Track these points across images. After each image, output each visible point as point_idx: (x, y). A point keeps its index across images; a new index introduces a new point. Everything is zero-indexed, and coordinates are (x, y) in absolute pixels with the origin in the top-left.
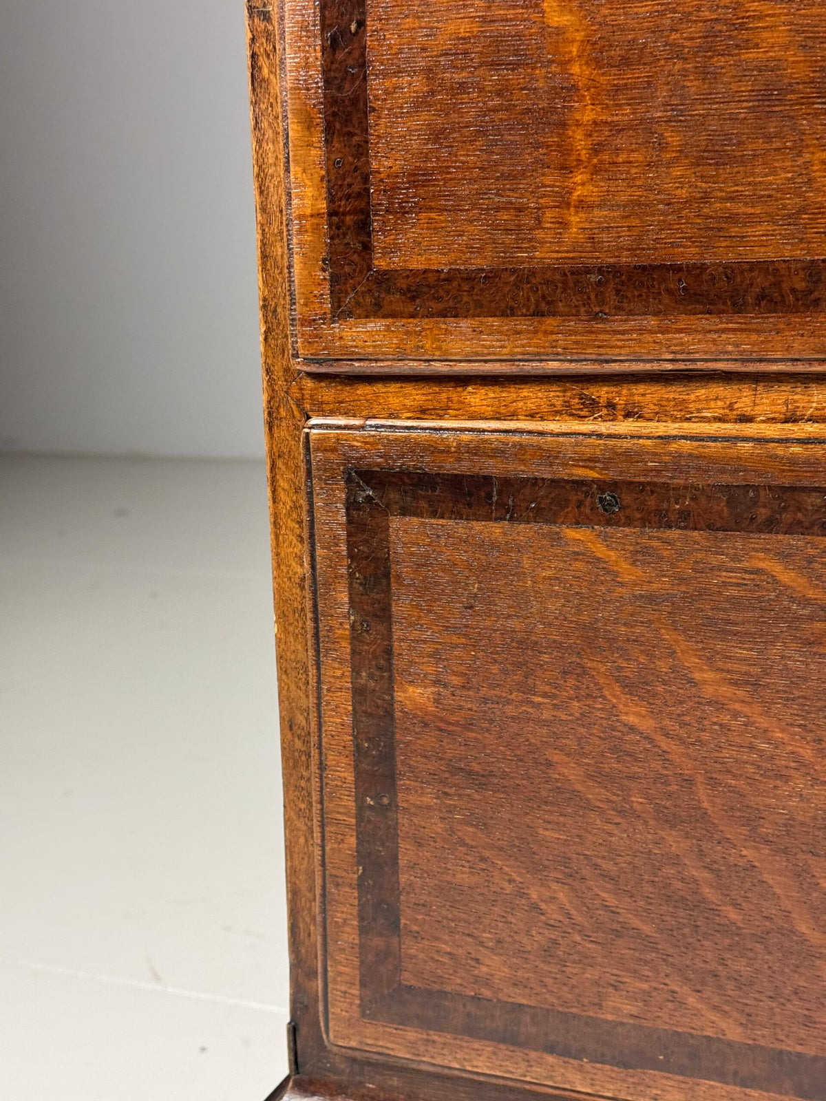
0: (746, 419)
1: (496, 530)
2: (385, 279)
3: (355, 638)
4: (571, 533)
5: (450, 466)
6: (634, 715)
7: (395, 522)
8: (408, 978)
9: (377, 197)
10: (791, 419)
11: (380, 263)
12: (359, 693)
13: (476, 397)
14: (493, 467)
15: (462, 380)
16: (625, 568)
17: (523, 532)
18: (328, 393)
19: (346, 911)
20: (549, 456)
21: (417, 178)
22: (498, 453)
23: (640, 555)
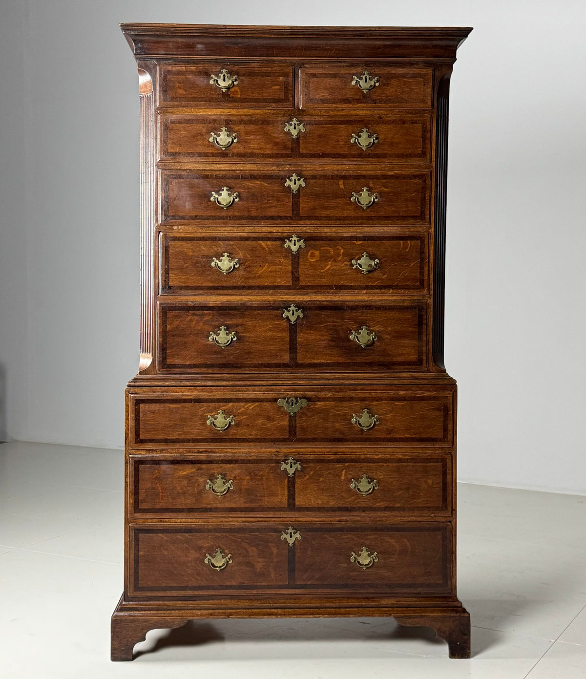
0: (177, 522)
1: (151, 535)
2: (140, 509)
3: (135, 547)
4: (159, 534)
5: (146, 528)
6: (166, 553)
7: (140, 535)
8: (140, 586)
9: (140, 501)
10: (181, 522)
11: (139, 508)
12: (135, 554)
13: (149, 521)
14: (151, 528)
15: (148, 519)
16: (165, 538)
17: (154, 534)
18: (132, 521)
19: (132, 580)
20: (157, 527)
21: (144, 500)
22: (152, 526)
23: (166, 536)
